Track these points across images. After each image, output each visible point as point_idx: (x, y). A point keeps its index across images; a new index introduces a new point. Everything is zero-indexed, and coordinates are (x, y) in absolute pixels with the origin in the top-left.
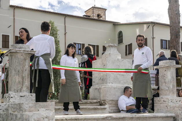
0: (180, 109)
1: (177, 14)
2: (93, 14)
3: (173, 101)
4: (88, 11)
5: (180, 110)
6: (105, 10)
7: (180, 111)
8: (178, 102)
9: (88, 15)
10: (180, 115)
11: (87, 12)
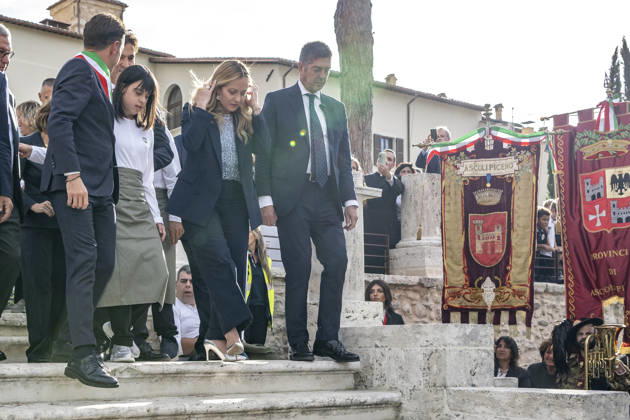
0: (378, 343)
1: (362, 33)
2: (78, 16)
3: (354, 316)
4: (59, 7)
5: (377, 346)
6: (119, 8)
7: (377, 349)
8: (370, 319)
9: (61, 18)
10: (376, 366)
11: (55, 10)
